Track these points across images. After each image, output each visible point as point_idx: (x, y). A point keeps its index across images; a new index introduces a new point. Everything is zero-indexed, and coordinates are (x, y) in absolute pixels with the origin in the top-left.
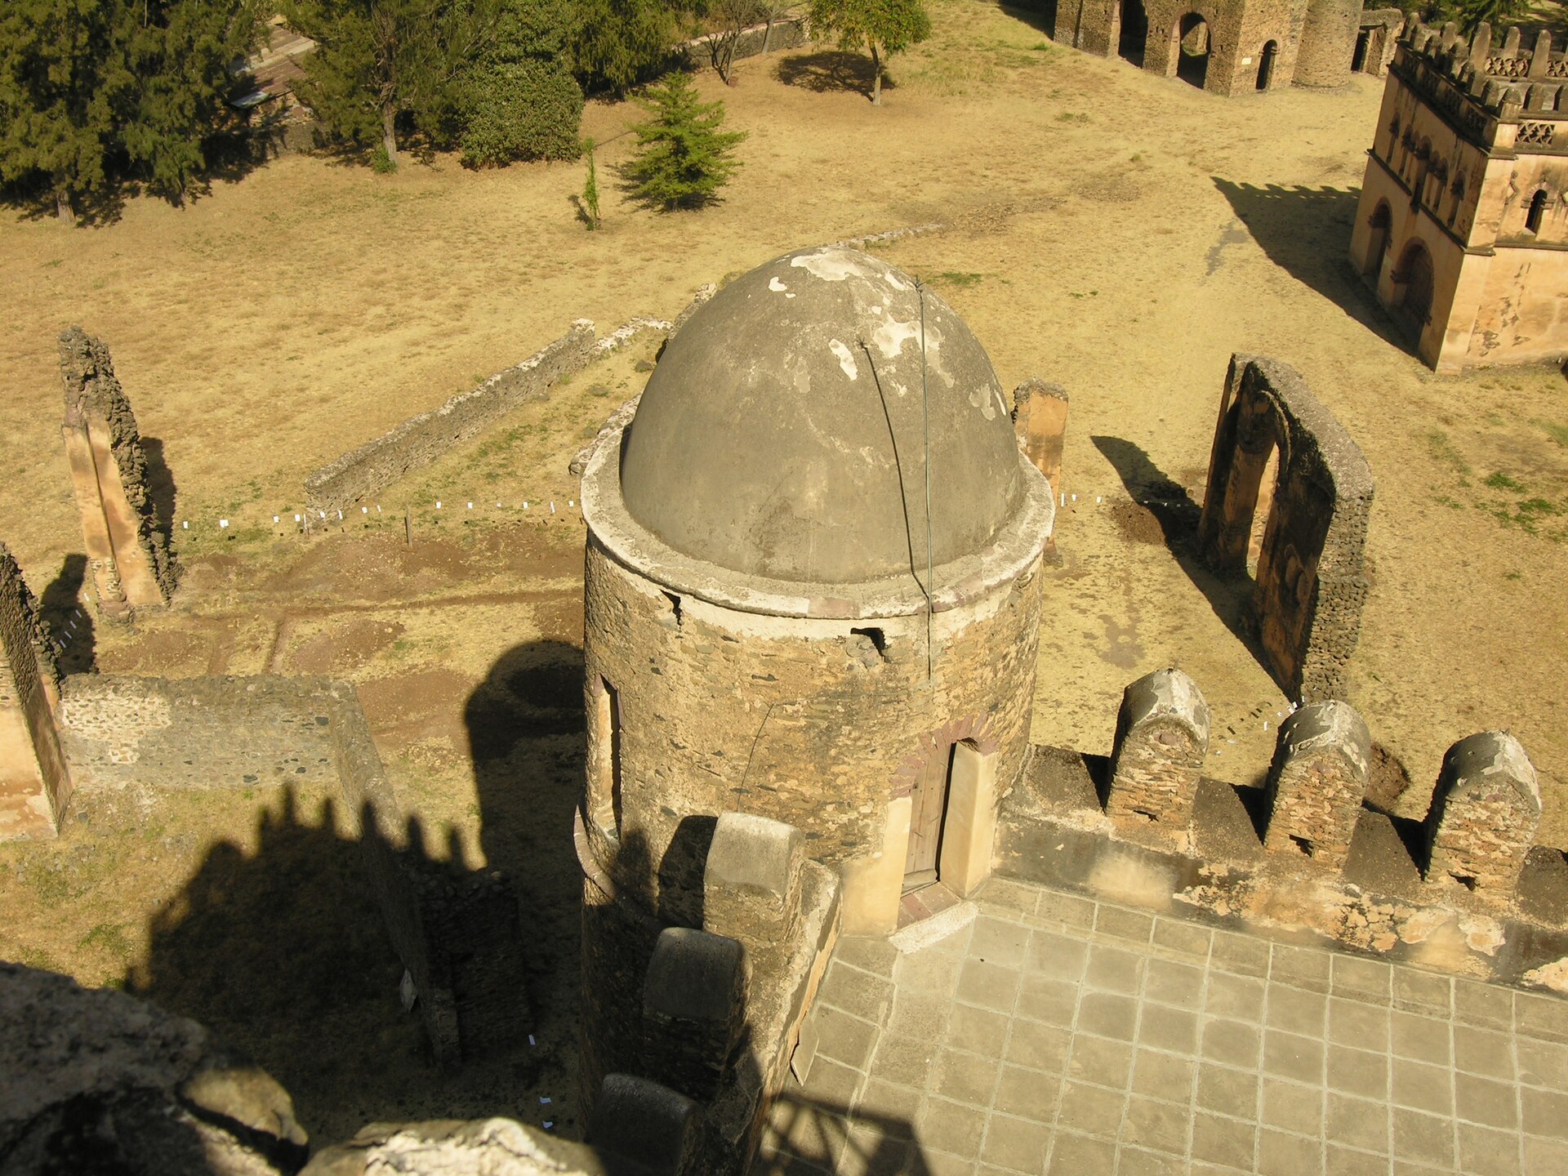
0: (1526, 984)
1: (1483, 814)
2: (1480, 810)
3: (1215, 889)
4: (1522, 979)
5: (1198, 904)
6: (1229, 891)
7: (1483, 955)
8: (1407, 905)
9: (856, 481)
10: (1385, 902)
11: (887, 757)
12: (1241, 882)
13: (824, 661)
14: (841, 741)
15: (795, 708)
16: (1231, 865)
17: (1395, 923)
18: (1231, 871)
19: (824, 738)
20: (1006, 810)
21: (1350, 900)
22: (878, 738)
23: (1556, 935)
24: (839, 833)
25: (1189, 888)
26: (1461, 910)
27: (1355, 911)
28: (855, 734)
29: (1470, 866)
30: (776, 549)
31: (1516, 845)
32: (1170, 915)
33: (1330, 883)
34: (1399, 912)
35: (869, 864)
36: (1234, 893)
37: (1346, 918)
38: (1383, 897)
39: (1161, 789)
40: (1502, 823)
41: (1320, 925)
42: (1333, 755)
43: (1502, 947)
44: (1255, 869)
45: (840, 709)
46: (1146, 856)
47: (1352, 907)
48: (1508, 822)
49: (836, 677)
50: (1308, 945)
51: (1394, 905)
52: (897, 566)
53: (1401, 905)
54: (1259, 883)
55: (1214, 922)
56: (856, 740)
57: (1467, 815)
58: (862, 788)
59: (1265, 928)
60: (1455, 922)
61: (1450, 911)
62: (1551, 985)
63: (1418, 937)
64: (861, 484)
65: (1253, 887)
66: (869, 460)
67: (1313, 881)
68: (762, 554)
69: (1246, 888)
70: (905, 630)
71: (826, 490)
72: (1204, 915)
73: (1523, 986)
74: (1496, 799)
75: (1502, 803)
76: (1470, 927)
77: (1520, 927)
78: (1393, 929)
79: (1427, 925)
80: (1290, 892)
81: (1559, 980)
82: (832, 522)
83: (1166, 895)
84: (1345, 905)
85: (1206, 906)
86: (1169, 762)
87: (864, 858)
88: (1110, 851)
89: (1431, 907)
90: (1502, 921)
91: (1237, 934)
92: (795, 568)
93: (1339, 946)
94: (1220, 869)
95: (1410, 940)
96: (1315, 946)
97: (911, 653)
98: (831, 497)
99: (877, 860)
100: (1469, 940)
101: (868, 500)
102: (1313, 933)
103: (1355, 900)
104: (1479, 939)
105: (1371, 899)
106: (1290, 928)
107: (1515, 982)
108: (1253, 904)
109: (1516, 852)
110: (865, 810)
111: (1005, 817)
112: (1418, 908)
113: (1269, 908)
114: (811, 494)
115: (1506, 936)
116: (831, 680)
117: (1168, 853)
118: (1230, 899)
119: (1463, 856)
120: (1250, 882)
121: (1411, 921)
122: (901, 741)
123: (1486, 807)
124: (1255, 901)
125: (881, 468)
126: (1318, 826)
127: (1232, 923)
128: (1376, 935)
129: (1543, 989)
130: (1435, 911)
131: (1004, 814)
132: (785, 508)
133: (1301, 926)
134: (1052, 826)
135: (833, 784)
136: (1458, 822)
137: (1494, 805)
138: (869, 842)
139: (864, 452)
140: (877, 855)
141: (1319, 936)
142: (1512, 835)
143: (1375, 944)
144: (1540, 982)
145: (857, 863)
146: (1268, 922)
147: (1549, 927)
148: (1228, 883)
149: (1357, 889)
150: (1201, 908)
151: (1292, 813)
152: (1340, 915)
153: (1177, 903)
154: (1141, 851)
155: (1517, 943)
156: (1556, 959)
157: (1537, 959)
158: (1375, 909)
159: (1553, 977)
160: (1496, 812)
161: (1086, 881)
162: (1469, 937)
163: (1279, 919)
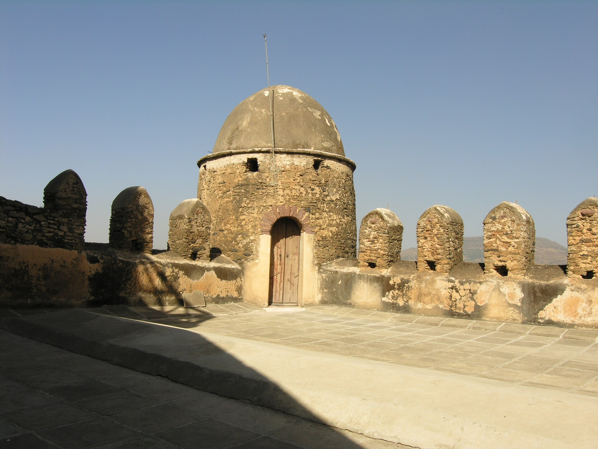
0: (540, 321)
1: (500, 227)
2: (497, 224)
3: (397, 291)
4: (538, 318)
5: (391, 302)
6: (402, 291)
7: (515, 306)
8: (475, 282)
9: (258, 118)
10: (466, 282)
11: (259, 212)
12: (406, 285)
13: (238, 171)
14: (243, 204)
15: (230, 193)
16: (402, 277)
17: (473, 293)
18: (402, 279)
19: (238, 204)
20: (321, 268)
21: (451, 285)
22: (255, 204)
23: (547, 286)
24: (243, 249)
25: (387, 293)
26: (500, 281)
27: (454, 291)
28: (248, 201)
29: (501, 258)
30: (233, 142)
31: (518, 240)
32: (382, 311)
33: (442, 278)
34: (473, 287)
35: (254, 265)
36: (404, 292)
37: (451, 296)
38: (464, 280)
39: (375, 248)
40: (508, 230)
41: (441, 303)
42: (433, 212)
43: (523, 298)
44: (411, 277)
45: (243, 191)
46: (370, 279)
47: (452, 288)
48: (511, 228)
49: (242, 177)
50: (438, 316)
51: (470, 283)
52: (269, 145)
53: (473, 283)
54: (413, 284)
55: (399, 310)
56: (248, 204)
57: (493, 229)
58: (250, 226)
59: (419, 309)
60: (497, 288)
61: (495, 282)
62: (553, 319)
63: (484, 301)
64: (260, 118)
65: (411, 287)
66: (264, 112)
67: (435, 278)
68: (229, 144)
69: (408, 287)
70: (265, 159)
71: (249, 121)
72: (394, 307)
73: (539, 323)
74: (503, 217)
75: (506, 219)
76: (505, 289)
77: (528, 284)
78: (472, 299)
79: (487, 292)
80: (426, 286)
81: (555, 315)
82: (249, 130)
83: (379, 299)
84: (449, 288)
85: (395, 302)
86: (376, 233)
87: (252, 262)
88: (357, 280)
89: (486, 281)
90: (519, 283)
91: (408, 315)
92: (237, 146)
93: (451, 314)
94: (397, 280)
95: (481, 303)
96: (441, 316)
97: (267, 169)
98: (251, 123)
99: (257, 264)
100: (507, 298)
101: (261, 123)
102: (439, 308)
103: (453, 284)
104: (512, 296)
105: (459, 282)
106: (429, 307)
107: (534, 321)
108: (412, 297)
109: (519, 244)
110: (252, 238)
111: (321, 272)
112: (480, 283)
113: (419, 298)
114: (245, 123)
115: (523, 291)
116: (240, 179)
117: (378, 276)
118: (403, 295)
119: (496, 253)
120: (410, 284)
121: (479, 292)
122: (264, 206)
123: (499, 223)
124: (413, 294)
125: (267, 114)
126: (434, 252)
127: (406, 309)
128: (466, 304)
129: (550, 323)
130: (488, 283)
131: (321, 270)
132: (237, 129)
133: (433, 304)
134: (337, 272)
135: (241, 224)
136: (490, 234)
137: (503, 221)
138: (254, 255)
139: (263, 110)
140: (257, 261)
141: (442, 309)
142: (514, 235)
143: (466, 309)
144: (547, 318)
145: (249, 264)
146: (420, 306)
147: (543, 283)
148: (401, 286)
149: (453, 279)
150: (393, 304)
151: (424, 247)
152: (448, 295)
153: (384, 303)
154: (368, 276)
155: (529, 294)
156: (551, 301)
157: (542, 303)
158: (462, 287)
159: (552, 314)
160: (504, 224)
161: (350, 299)
162: (507, 296)
163: (424, 303)
